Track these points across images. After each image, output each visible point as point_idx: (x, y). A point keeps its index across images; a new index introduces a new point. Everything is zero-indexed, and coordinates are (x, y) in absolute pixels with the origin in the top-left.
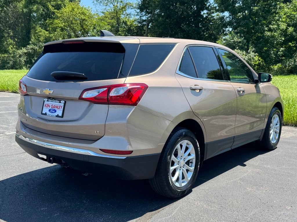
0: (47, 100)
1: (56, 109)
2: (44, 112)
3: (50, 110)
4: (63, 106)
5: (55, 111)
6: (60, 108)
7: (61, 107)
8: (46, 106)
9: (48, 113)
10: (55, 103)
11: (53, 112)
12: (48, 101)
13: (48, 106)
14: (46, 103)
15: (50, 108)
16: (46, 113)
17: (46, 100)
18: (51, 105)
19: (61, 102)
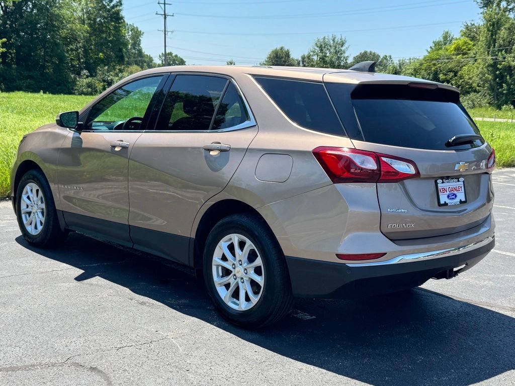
0: (441, 181)
1: (455, 192)
2: (442, 202)
3: (448, 196)
4: (463, 185)
5: (456, 196)
6: (460, 190)
7: (461, 188)
8: (442, 190)
9: (448, 201)
10: (453, 184)
11: (453, 198)
12: (443, 182)
13: (444, 190)
14: (440, 186)
15: (448, 193)
16: (445, 202)
17: (439, 181)
18: (448, 188)
19: (460, 180)
